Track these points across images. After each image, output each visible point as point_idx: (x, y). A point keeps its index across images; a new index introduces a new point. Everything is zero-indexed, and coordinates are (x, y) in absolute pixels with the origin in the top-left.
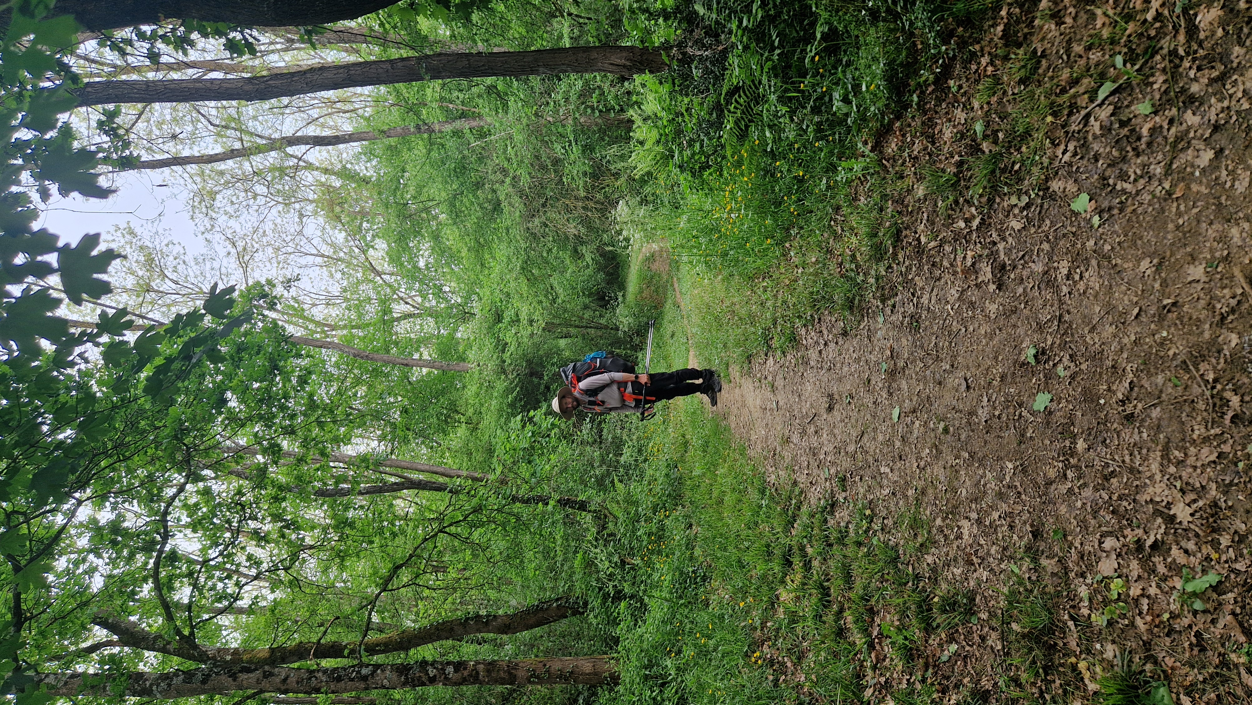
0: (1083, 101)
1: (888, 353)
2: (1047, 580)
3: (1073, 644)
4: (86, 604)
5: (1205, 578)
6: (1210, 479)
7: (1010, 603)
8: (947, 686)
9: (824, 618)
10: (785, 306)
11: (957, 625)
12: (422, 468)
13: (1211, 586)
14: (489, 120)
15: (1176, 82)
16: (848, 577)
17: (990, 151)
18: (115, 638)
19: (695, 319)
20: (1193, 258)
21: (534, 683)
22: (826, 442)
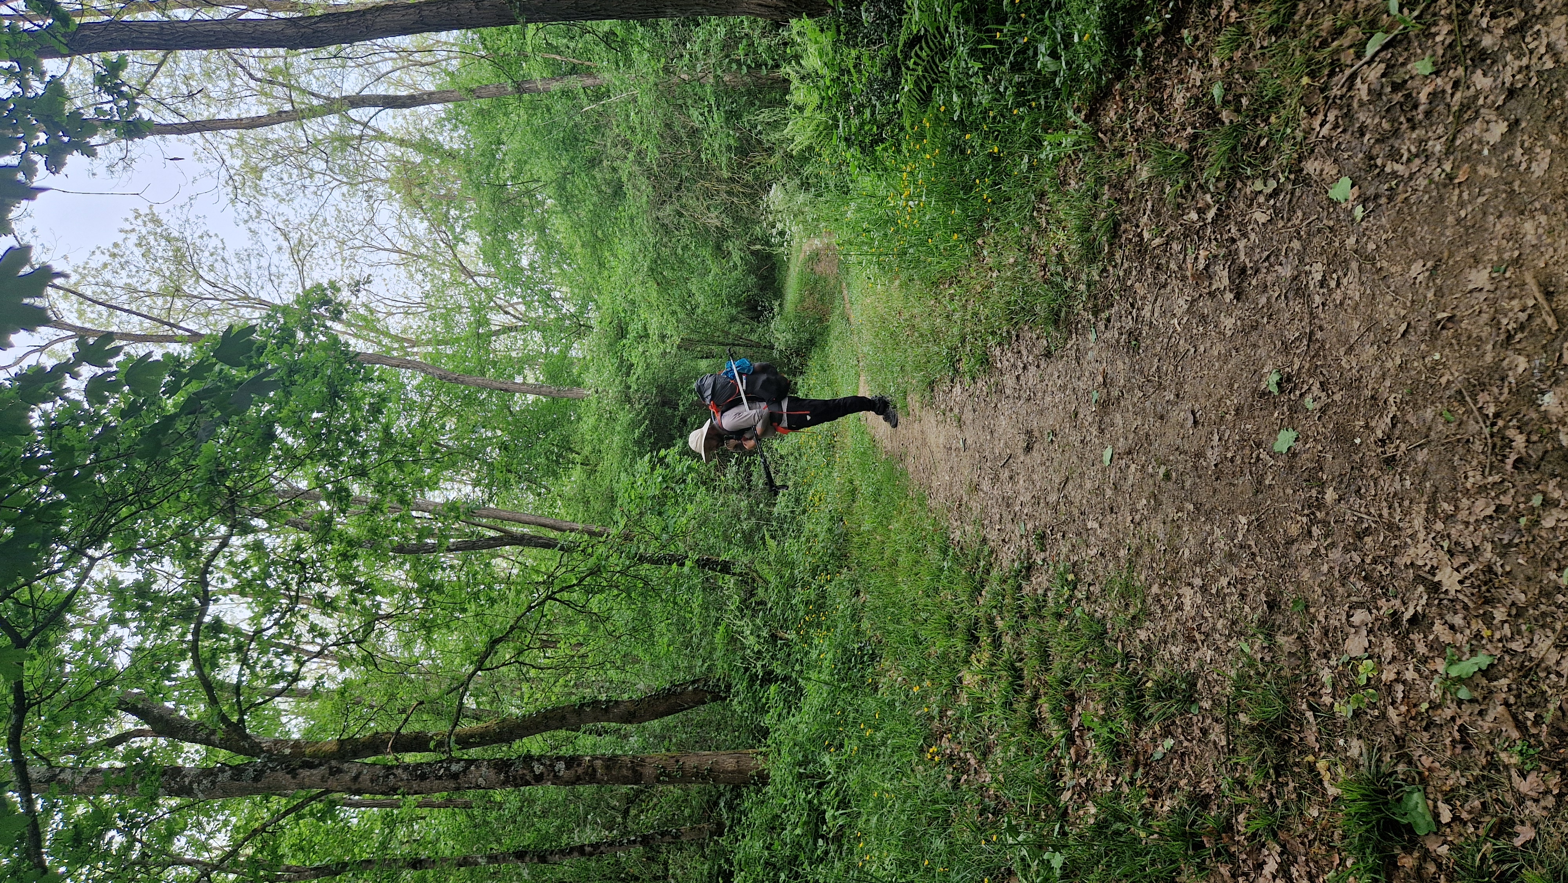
0: (1348, 57)
1: (1100, 379)
2: (1283, 661)
3: (1311, 739)
4: (110, 682)
5: (1474, 660)
6: (1484, 538)
7: (1238, 689)
8: (1160, 790)
9: (1015, 706)
10: (976, 320)
11: (1173, 715)
12: (527, 519)
13: (1480, 670)
14: (606, 76)
15: (1464, 33)
16: (1045, 657)
17: (1231, 122)
18: (146, 727)
19: (867, 336)
20: (1476, 260)
21: (664, 782)
22: (1022, 491)
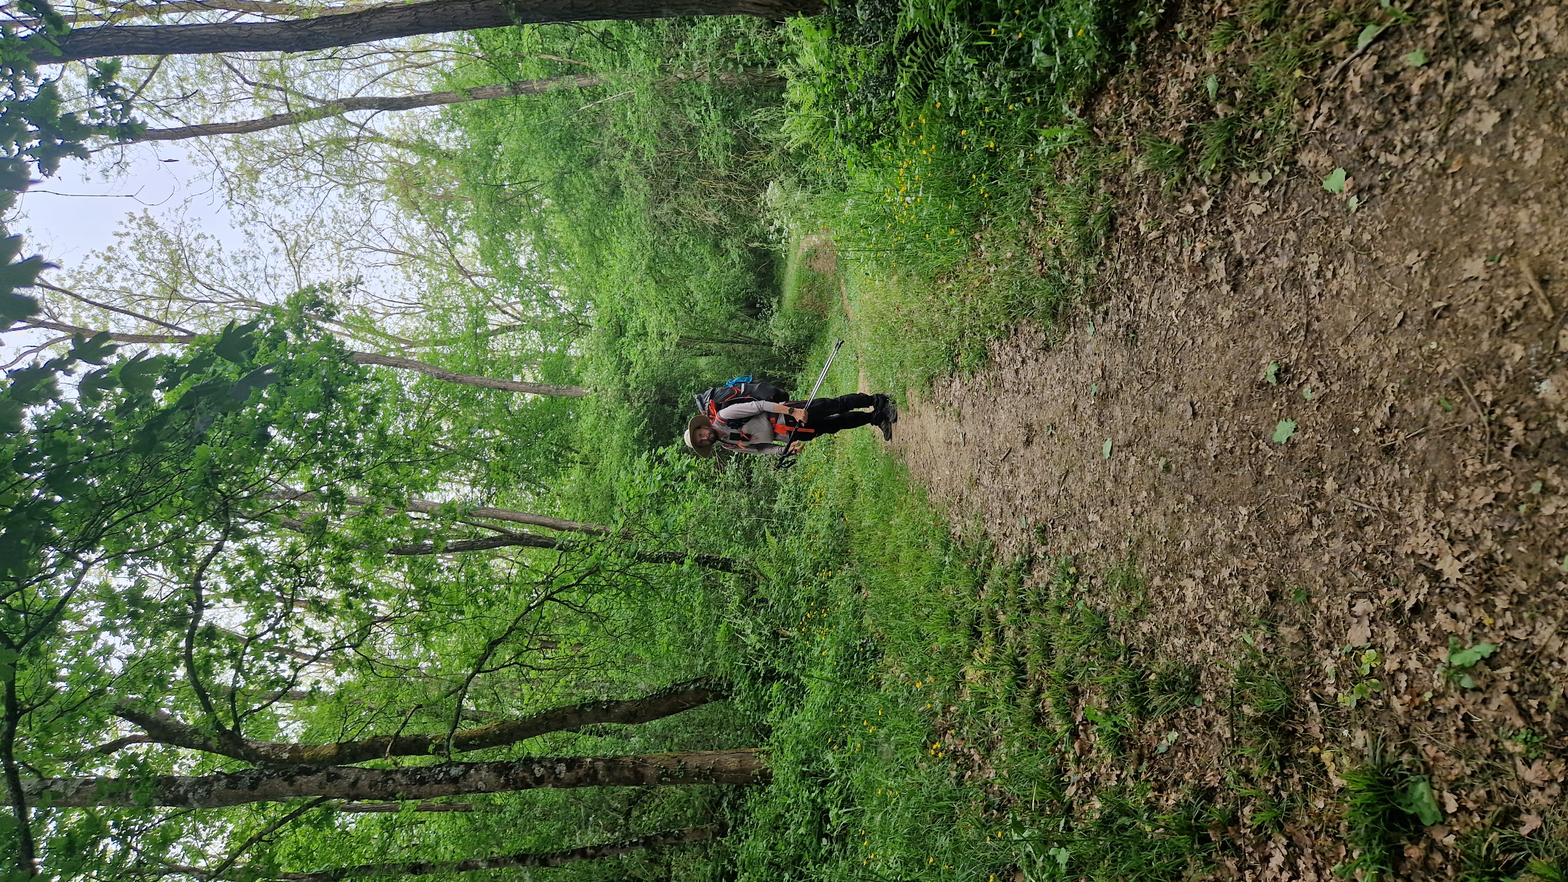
0: (1340, 50)
1: (1099, 372)
2: (1286, 652)
3: (1315, 731)
5: (1477, 648)
6: (1484, 526)
7: (1242, 681)
8: (1165, 783)
9: (1018, 701)
10: (974, 314)
11: (1177, 708)
12: (526, 518)
13: (1483, 658)
14: (603, 76)
15: (1455, 25)
16: (1047, 651)
17: (1226, 115)
18: (142, 733)
19: (866, 331)
20: (1471, 250)
21: (666, 783)
22: (1023, 484)
